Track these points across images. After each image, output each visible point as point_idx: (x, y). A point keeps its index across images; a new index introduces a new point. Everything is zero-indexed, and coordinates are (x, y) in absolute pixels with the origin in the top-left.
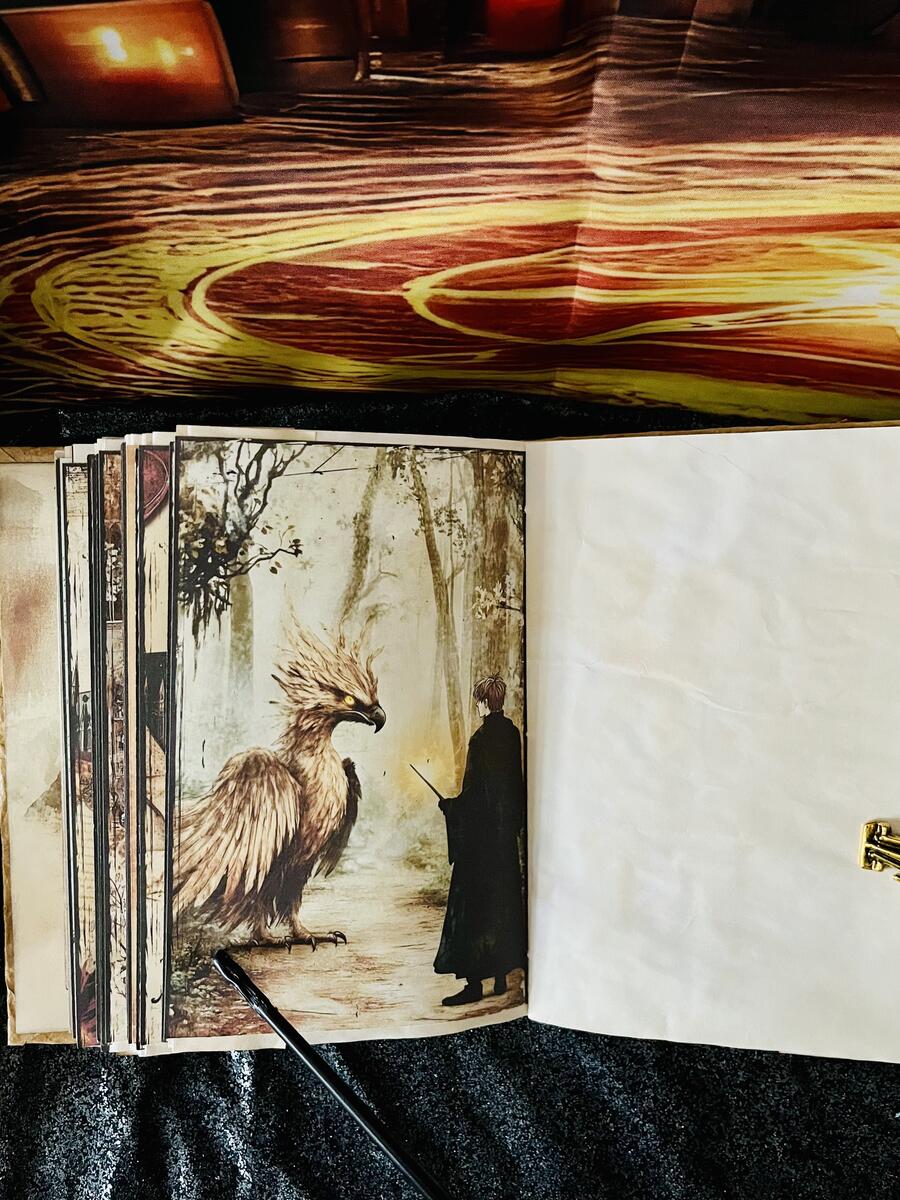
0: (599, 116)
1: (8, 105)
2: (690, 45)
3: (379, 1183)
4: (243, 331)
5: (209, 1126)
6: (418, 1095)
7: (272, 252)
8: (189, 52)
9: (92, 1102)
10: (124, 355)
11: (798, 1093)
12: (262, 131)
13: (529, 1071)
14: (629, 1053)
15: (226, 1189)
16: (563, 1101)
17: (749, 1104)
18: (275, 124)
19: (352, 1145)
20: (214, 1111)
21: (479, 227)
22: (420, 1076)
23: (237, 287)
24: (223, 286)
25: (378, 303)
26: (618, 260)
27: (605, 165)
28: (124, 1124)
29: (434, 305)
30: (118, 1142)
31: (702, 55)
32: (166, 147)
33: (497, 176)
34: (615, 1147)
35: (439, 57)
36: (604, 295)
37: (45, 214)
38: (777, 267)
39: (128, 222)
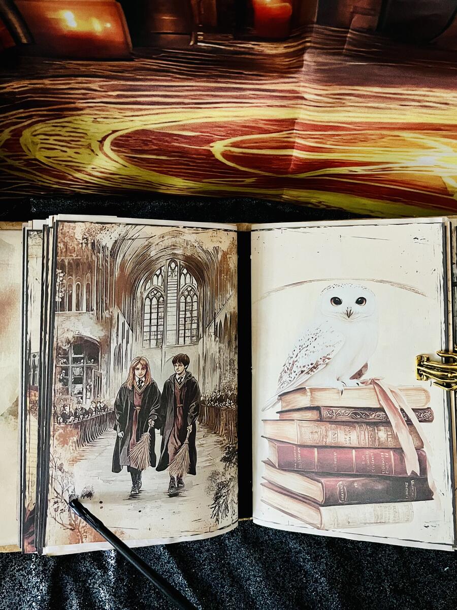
0: (306, 70)
1: (14, 44)
2: (349, 41)
4: (129, 163)
5: (91, 586)
6: (205, 565)
7: (146, 125)
8: (109, 25)
9: (26, 575)
10: (68, 172)
11: (397, 558)
12: (143, 66)
13: (262, 551)
16: (280, 566)
17: (374, 566)
18: (149, 63)
20: (94, 578)
21: (246, 119)
22: (205, 555)
23: (127, 140)
24: (120, 140)
25: (198, 153)
26: (314, 138)
27: (309, 93)
28: (43, 587)
29: (225, 155)
30: (39, 597)
31: (354, 46)
32: (94, 70)
33: (258, 95)
34: (306, 591)
35: (231, 37)
36: (307, 155)
37: (29, 99)
38: (388, 146)
39: (73, 105)
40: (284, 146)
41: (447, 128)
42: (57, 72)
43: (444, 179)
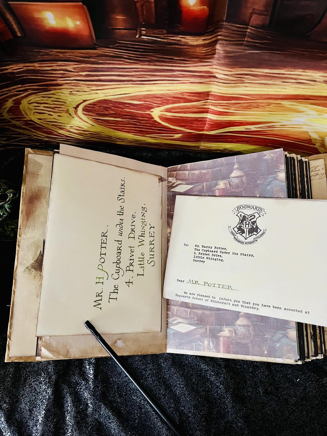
0: (218, 56)
1: (12, 37)
2: (248, 35)
3: (135, 407)
4: (95, 123)
5: (78, 390)
6: (149, 378)
7: (106, 96)
8: (78, 23)
9: (38, 384)
10: (53, 129)
11: (268, 374)
12: (103, 53)
13: (184, 370)
14: (216, 363)
15: (84, 410)
16: (195, 379)
17: (253, 378)
18: (107, 51)
19: (126, 395)
20: (80, 385)
21: (175, 92)
22: (149, 372)
23: (94, 107)
24: (89, 107)
25: (142, 116)
26: (222, 106)
27: (220, 74)
28: (49, 391)
29: (161, 118)
30: (47, 397)
31: (251, 38)
32: (69, 56)
33: (184, 75)
34: (211, 393)
35: (165, 32)
36: (217, 117)
37: (25, 77)
38: (273, 111)
39: (55, 82)
40: (202, 111)
41: (313, 98)
42: (43, 58)
43: (310, 134)
